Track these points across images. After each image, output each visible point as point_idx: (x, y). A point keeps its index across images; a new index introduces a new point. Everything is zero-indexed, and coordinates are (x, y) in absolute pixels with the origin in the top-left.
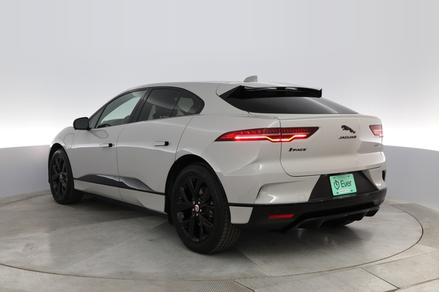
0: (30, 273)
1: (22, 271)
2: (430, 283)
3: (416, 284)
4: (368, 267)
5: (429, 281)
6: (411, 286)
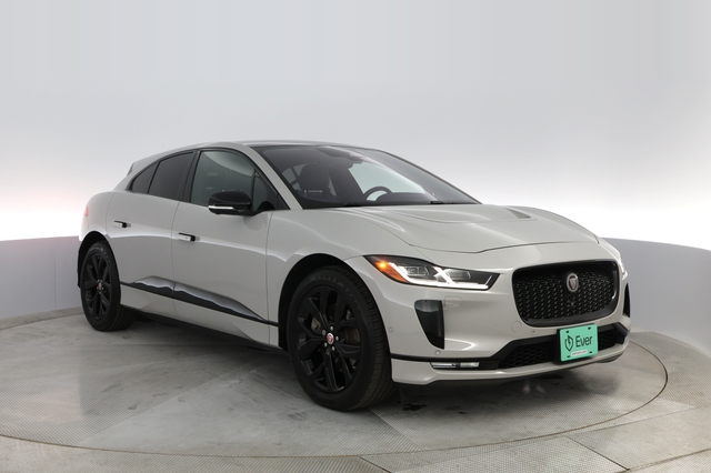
0: (29, 445)
1: (18, 441)
2: (679, 461)
3: (657, 463)
4: (577, 435)
5: (676, 458)
6: (647, 466)
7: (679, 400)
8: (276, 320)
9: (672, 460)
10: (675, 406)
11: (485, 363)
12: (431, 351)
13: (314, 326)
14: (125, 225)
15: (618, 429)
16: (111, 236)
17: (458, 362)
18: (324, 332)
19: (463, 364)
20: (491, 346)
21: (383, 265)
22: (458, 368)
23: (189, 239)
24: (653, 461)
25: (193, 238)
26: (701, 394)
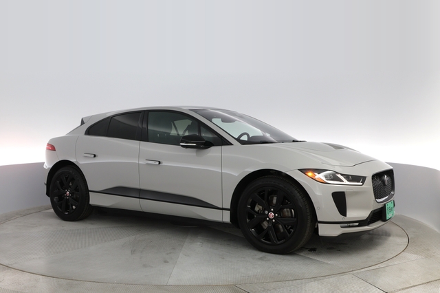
4: (358, 273)
7: (415, 253)
8: (229, 208)
9: (411, 287)
10: (413, 257)
11: (362, 223)
12: (340, 218)
13: (257, 209)
14: (95, 156)
15: (381, 269)
16: (81, 163)
17: (349, 224)
18: (266, 212)
19: (351, 224)
20: (364, 214)
21: (310, 174)
22: (350, 227)
23: (158, 163)
24: (400, 288)
25: (160, 163)
26: (428, 250)
